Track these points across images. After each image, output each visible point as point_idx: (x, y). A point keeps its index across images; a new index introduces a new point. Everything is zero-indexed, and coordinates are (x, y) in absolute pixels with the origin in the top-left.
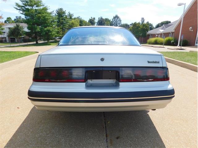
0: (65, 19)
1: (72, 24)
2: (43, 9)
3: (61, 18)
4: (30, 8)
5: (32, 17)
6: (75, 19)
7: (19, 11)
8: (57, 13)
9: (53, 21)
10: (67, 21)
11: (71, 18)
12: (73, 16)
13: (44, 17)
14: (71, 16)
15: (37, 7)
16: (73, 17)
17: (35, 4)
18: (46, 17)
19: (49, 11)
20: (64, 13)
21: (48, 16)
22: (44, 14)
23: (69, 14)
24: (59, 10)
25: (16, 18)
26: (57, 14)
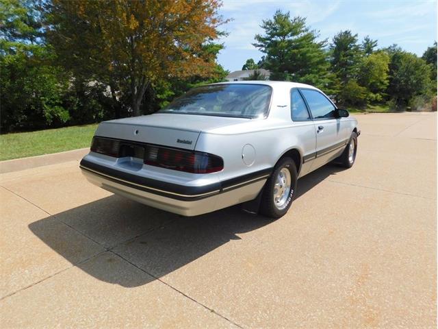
0: (352, 55)
1: (368, 64)
2: (304, 38)
3: (343, 53)
4: (279, 39)
5: (282, 55)
6: (379, 51)
7: (259, 48)
8: (335, 43)
9: (322, 62)
10: (359, 58)
11: (369, 50)
12: (375, 46)
13: (303, 55)
14: (369, 46)
15: (292, 35)
16: (375, 49)
17: (290, 30)
18: (308, 55)
19: (317, 41)
20: (353, 40)
21: (312, 52)
22: (303, 47)
23: (365, 42)
24: (341, 35)
25: (261, 60)
26: (334, 45)
